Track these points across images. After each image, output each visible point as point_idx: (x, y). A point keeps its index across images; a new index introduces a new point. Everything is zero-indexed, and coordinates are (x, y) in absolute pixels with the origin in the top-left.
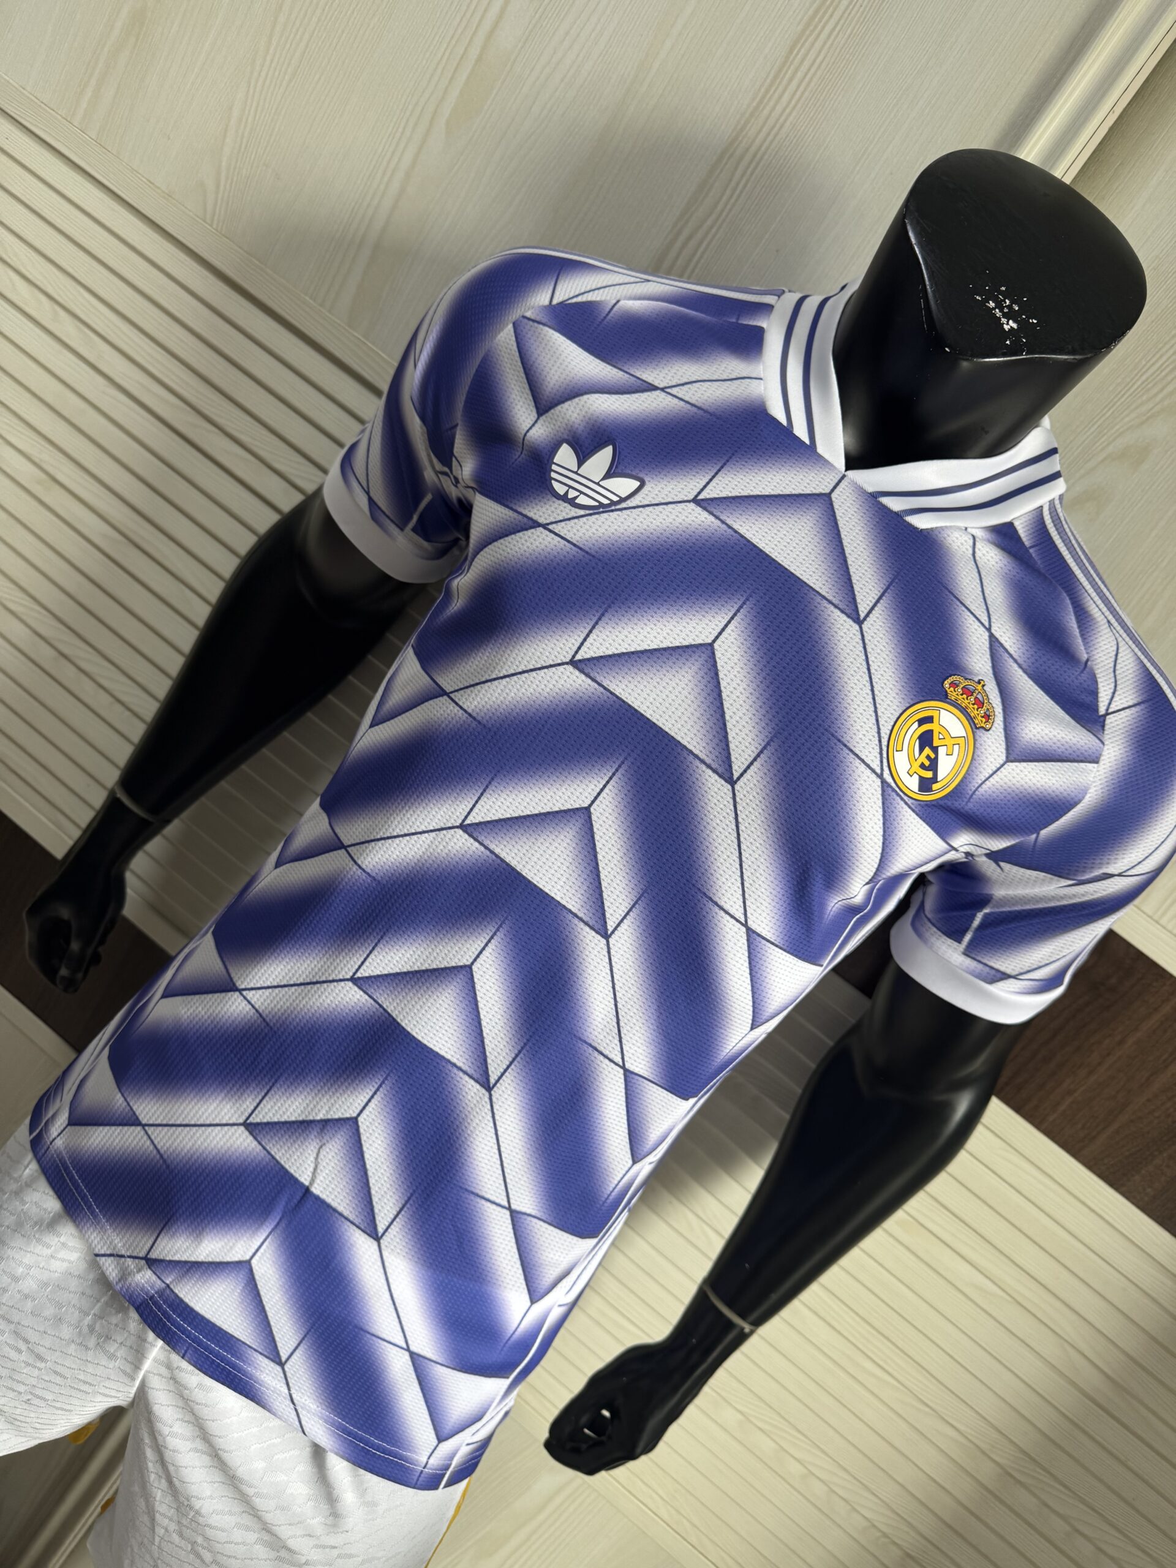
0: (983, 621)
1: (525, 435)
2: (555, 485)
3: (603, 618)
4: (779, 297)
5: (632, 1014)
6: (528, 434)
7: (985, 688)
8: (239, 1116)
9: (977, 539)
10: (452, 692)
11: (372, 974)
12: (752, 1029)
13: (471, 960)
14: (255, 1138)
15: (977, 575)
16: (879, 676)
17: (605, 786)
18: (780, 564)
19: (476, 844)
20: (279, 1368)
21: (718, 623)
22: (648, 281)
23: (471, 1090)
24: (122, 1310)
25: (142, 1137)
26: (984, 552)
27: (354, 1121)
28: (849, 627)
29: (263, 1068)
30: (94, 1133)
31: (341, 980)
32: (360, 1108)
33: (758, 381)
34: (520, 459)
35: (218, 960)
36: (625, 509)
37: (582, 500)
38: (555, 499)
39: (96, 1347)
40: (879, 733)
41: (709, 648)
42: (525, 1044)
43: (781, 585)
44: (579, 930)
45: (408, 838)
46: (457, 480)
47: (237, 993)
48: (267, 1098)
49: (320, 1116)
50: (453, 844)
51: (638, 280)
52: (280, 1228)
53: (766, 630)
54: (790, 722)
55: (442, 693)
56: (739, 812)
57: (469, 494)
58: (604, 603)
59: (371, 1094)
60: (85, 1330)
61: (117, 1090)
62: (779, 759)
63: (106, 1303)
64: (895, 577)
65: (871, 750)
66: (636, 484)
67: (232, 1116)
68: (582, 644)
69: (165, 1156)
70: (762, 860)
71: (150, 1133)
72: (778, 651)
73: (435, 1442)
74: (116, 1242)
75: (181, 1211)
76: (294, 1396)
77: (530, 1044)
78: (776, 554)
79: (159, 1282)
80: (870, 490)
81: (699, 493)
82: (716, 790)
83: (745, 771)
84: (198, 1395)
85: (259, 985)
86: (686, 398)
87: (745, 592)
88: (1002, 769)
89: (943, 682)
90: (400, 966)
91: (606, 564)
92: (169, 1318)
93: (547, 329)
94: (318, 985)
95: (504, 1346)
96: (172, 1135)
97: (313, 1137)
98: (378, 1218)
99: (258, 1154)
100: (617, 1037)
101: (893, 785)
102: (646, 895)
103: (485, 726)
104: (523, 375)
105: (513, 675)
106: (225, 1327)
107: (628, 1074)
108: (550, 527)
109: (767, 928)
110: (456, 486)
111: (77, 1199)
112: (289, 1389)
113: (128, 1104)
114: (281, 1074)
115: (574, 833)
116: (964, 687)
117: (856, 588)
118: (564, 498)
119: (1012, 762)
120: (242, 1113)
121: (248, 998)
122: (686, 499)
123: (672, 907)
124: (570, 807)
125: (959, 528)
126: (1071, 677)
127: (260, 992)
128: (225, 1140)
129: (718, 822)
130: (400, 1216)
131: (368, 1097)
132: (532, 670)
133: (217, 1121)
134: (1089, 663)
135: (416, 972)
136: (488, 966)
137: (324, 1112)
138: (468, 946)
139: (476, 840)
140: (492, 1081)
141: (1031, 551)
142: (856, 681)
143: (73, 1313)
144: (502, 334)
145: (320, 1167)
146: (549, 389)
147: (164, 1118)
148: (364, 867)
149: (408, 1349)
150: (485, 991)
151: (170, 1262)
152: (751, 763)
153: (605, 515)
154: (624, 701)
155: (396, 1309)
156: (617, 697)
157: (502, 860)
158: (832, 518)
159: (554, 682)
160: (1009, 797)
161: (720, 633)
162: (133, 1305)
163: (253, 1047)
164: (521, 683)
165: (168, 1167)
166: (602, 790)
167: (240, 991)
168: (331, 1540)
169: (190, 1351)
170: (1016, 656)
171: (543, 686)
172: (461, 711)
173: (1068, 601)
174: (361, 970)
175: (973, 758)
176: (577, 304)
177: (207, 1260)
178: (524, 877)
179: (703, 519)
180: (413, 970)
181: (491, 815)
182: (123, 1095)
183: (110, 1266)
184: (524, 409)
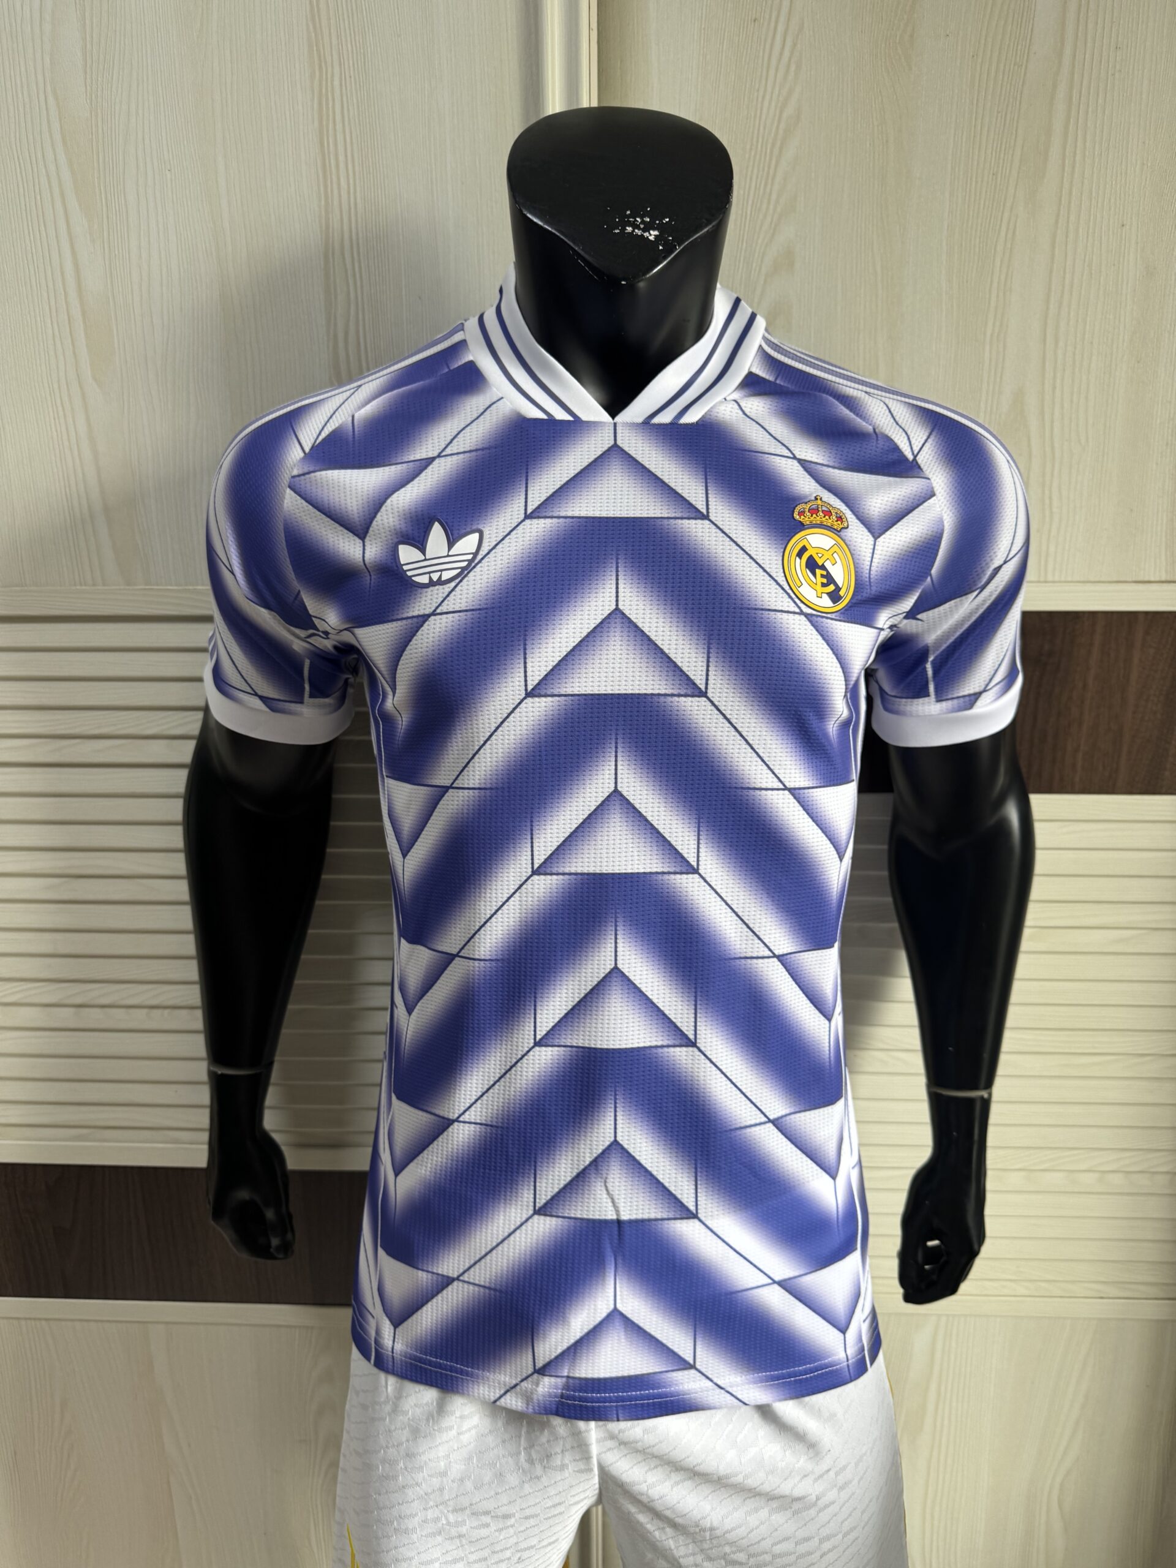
0: (786, 455)
1: (364, 560)
2: (417, 579)
3: (527, 647)
4: (463, 330)
5: (753, 913)
6: (366, 559)
7: (823, 499)
8: (527, 1210)
9: (739, 401)
10: (453, 783)
11: (548, 1029)
12: (841, 860)
13: (613, 963)
14: (552, 1216)
15: (758, 426)
16: (748, 544)
17: (616, 765)
18: (620, 518)
19: (555, 877)
20: (693, 1371)
21: (610, 590)
22: (360, 386)
23: (681, 1056)
24: (544, 1425)
25: (463, 1288)
26: (750, 406)
27: (615, 1143)
28: (701, 526)
29: (518, 1161)
30: (422, 1317)
31: (528, 1052)
32: (612, 1131)
33: (501, 402)
34: (373, 581)
35: (420, 1113)
36: (482, 559)
37: (446, 576)
38: (425, 590)
39: (544, 1471)
40: (778, 584)
41: (617, 612)
42: (696, 992)
43: (632, 532)
44: (674, 881)
45: (500, 912)
46: (326, 633)
47: (456, 1124)
48: (538, 1180)
49: (588, 1161)
50: (537, 890)
51: (352, 391)
52: (620, 1265)
53: (646, 570)
54: (713, 621)
55: (445, 789)
56: (724, 712)
57: (347, 637)
58: (519, 636)
59: (612, 1114)
60: (526, 1466)
61: (415, 1270)
62: (724, 653)
63: (528, 1432)
64: (705, 468)
65: (781, 599)
66: (476, 536)
67: (521, 1214)
68: (526, 676)
69: (493, 1286)
70: (764, 733)
71: (466, 1279)
72: (666, 579)
73: (841, 1335)
74: (503, 1379)
75: (536, 1314)
76: (719, 1383)
77: (699, 990)
78: (612, 512)
79: (559, 1380)
80: (640, 420)
81: (526, 510)
82: (696, 708)
83: (707, 680)
84: (649, 1439)
85: (468, 1105)
86: (462, 450)
87: (612, 554)
88: (876, 547)
89: (793, 517)
90: (564, 1007)
91: (500, 607)
92: (586, 1400)
93: (318, 474)
94: (514, 1068)
95: (838, 1226)
96: (485, 1267)
97: (594, 1180)
98: (685, 1201)
99: (562, 1225)
100: (755, 938)
101: (814, 612)
102: (701, 820)
103: (497, 788)
104: (328, 519)
105: (491, 736)
106: (632, 1373)
107: (781, 958)
108: (438, 611)
109: (802, 779)
110: (328, 638)
111: (446, 1375)
112: (711, 1380)
113: (433, 1273)
114: (536, 1154)
115: (619, 815)
116: (809, 510)
117: (685, 495)
118: (432, 583)
119: (879, 537)
120: (527, 1206)
121: (467, 1120)
122: (520, 520)
123: (726, 815)
124: (603, 799)
125: (721, 402)
126: (872, 449)
127: (473, 1108)
128: (529, 1236)
129: (714, 729)
130: (699, 1186)
131: (612, 1118)
132: (502, 723)
133: (513, 1227)
134: (877, 430)
135: (579, 1002)
136: (628, 957)
137: (588, 1155)
138: (603, 954)
139: (551, 874)
140: (692, 1037)
141: (778, 382)
142: (736, 560)
143: (507, 1463)
144: (286, 501)
145: (616, 1197)
146: (356, 515)
147: (469, 1259)
148: (483, 957)
149: (774, 1282)
150: (639, 977)
151: (557, 1358)
152: (708, 670)
153: (472, 574)
154: (585, 695)
155: (745, 1258)
156: (578, 695)
157: (582, 874)
158: (630, 459)
159: (526, 719)
160: (895, 564)
161: (617, 596)
162: (552, 1414)
163: (499, 1152)
164: (501, 737)
165: (501, 1291)
166: (616, 769)
167: (457, 1120)
168: (824, 1467)
169: (620, 1411)
170: (825, 463)
171: (519, 728)
172: (471, 791)
173: (831, 398)
174: (538, 1032)
175: (852, 555)
176: (324, 440)
177: (584, 1333)
178: (606, 874)
179: (543, 525)
180: (575, 1002)
181: (550, 848)
182: (423, 1270)
183: (511, 1401)
184: (347, 543)
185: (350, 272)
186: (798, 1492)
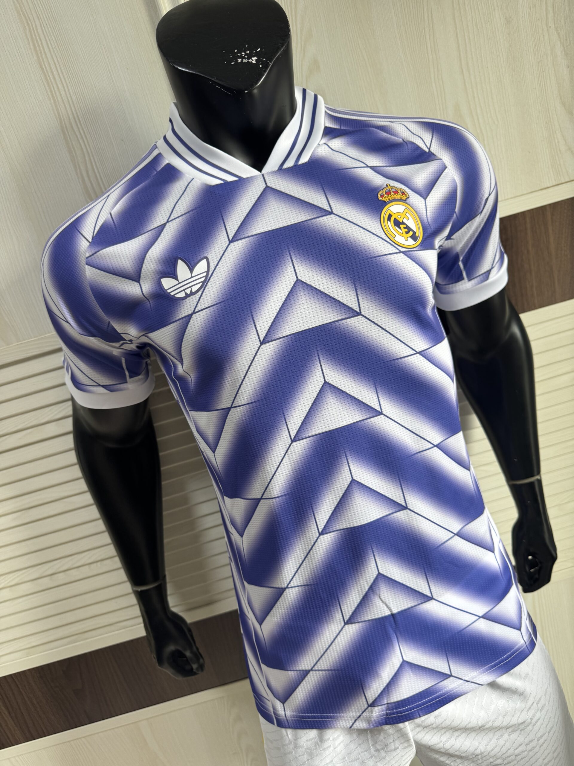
0: (363, 166)
1: (143, 294)
2: (178, 296)
3: (254, 316)
4: (157, 148)
5: (417, 426)
6: (144, 293)
7: (391, 185)
8: (340, 624)
9: (327, 143)
10: (232, 405)
11: (324, 524)
12: (452, 381)
13: (351, 477)
14: (355, 623)
15: (342, 154)
16: (360, 222)
17: (322, 368)
18: (283, 227)
19: (305, 440)
20: (451, 678)
21: (290, 270)
22: (109, 196)
23: (401, 516)
24: (380, 732)
25: (316, 674)
26: (334, 144)
27: (379, 574)
28: (331, 219)
29: (328, 599)
30: (297, 694)
31: (317, 540)
32: (376, 569)
33: (193, 181)
34: (151, 304)
35: (265, 589)
36: (213, 273)
38: (185, 300)
40: (383, 239)
41: (298, 281)
42: (399, 479)
43: (293, 233)
44: (371, 423)
45: (279, 468)
46: (131, 341)
47: (287, 590)
48: (342, 606)
49: (367, 588)
50: (297, 450)
51: (105, 200)
52: (399, 637)
53: (308, 253)
54: (353, 271)
55: (229, 409)
56: (373, 320)
57: (144, 340)
58: (247, 311)
59: (373, 560)
60: (375, 754)
61: (286, 672)
62: (365, 287)
63: (372, 736)
64: (322, 185)
65: (387, 247)
66: (205, 261)
67: (338, 627)
68: (258, 333)
69: (333, 668)
70: (398, 326)
71: (317, 669)
72: (320, 254)
73: (519, 632)
74: (351, 714)
75: (362, 677)
76: (466, 679)
77: (401, 477)
78: (278, 225)
79: (383, 707)
80: (276, 168)
81: (228, 238)
82: (357, 323)
83: (359, 305)
84: (439, 721)
85: (291, 578)
86: (180, 214)
87: (285, 249)
89: (378, 199)
90: (330, 510)
91: (231, 298)
92: (400, 712)
93: (101, 252)
94: (311, 551)
95: (502, 576)
96: (326, 660)
97: (373, 597)
98: (424, 592)
99: (362, 626)
100: (422, 440)
101: (407, 250)
102: (376, 384)
103: (258, 401)
104: (115, 276)
105: (247, 373)
106: (421, 690)
107: (438, 446)
108: (196, 310)
109: (424, 345)
110: (132, 343)
111: (319, 721)
112: (462, 679)
113: (297, 670)
114: (337, 593)
115: (331, 395)
116: (386, 193)
117: (316, 204)
118: (187, 296)
119: (426, 198)
120: (340, 622)
121: (293, 586)
122: (227, 245)
123: (389, 377)
124: (319, 389)
125: (317, 147)
126: (406, 151)
127: (294, 579)
128: (345, 637)
129: (370, 332)
130: (429, 582)
131: (374, 562)
132: (251, 363)
133: (335, 635)
134: (405, 140)
135: (338, 504)
136: (358, 472)
137: (366, 585)
138: (344, 474)
139: (302, 439)
140: (404, 504)
141: (342, 128)
142: (356, 232)
143: (364, 755)
144: (87, 273)
145: (387, 602)
146: (131, 269)
147: (315, 658)
148: (277, 496)
149: (480, 617)
150: (367, 481)
151: (379, 696)
152: (358, 300)
153: (209, 284)
154: (294, 334)
155: (463, 611)
156: (290, 335)
157: (319, 434)
158: (278, 192)
159: (264, 357)
160: (438, 211)
161: (296, 273)
162: (383, 724)
163: (316, 598)
164: (253, 372)
165: (338, 670)
166: (322, 370)
167: (287, 587)
168: (530, 703)
169: (420, 712)
170: (384, 165)
171: (262, 363)
172: (244, 407)
173: (374, 129)
174: (319, 528)
175: (416, 212)
176: (98, 232)
177: (390, 679)
178: (333, 430)
179: (241, 244)
180: (336, 505)
181: (298, 425)
182: (291, 670)
183: (359, 724)
184: (130, 287)
185: (79, 136)
186: (520, 721)
